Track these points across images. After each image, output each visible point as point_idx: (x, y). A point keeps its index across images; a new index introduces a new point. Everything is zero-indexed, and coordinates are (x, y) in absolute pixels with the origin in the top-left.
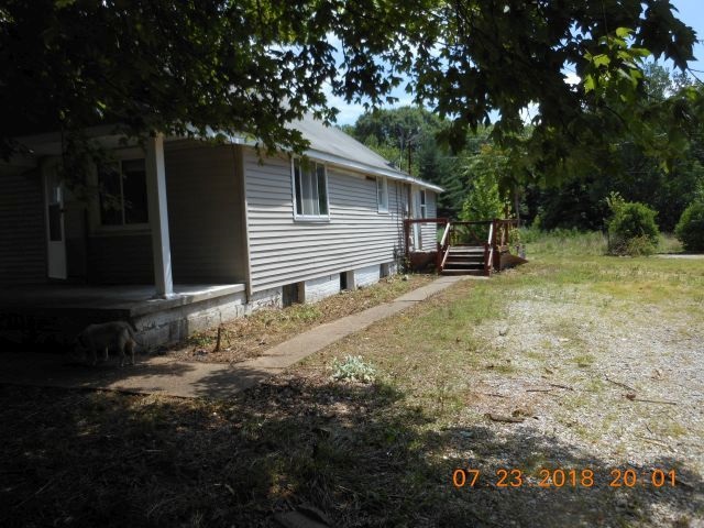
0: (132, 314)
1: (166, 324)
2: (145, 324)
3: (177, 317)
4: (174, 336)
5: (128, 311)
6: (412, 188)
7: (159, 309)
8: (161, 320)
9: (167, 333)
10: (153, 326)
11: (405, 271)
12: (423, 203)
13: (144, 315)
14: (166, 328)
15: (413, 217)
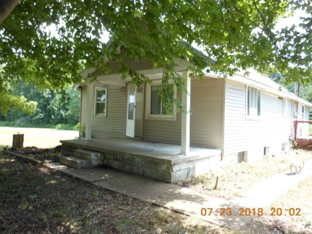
0: (172, 163)
1: (186, 169)
2: (177, 168)
3: (191, 166)
4: (189, 175)
5: (171, 161)
6: (299, 104)
7: (184, 161)
8: (184, 166)
9: (186, 174)
10: (180, 170)
11: (295, 148)
12: (303, 112)
13: (177, 164)
14: (186, 171)
15: (299, 120)
